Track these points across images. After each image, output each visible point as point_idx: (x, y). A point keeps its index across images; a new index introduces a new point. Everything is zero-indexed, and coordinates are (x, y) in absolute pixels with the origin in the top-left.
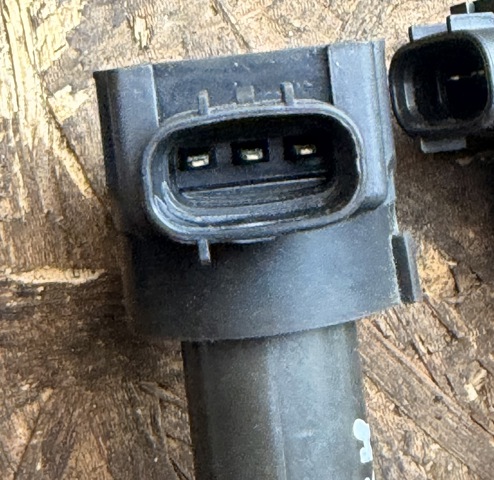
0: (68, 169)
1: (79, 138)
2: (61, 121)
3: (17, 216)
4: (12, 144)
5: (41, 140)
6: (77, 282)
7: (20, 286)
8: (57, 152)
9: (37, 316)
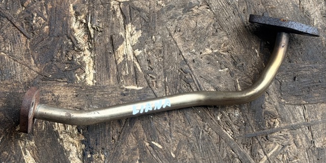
1: (140, 60)
6: (138, 89)
7: (126, 89)
8: (135, 62)
9: (129, 95)
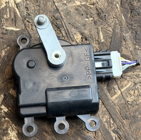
0: (17, 11)
2: (16, 3)
3: (7, 18)
4: (8, 6)
5: (13, 6)
